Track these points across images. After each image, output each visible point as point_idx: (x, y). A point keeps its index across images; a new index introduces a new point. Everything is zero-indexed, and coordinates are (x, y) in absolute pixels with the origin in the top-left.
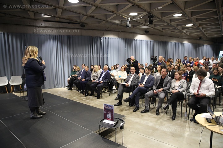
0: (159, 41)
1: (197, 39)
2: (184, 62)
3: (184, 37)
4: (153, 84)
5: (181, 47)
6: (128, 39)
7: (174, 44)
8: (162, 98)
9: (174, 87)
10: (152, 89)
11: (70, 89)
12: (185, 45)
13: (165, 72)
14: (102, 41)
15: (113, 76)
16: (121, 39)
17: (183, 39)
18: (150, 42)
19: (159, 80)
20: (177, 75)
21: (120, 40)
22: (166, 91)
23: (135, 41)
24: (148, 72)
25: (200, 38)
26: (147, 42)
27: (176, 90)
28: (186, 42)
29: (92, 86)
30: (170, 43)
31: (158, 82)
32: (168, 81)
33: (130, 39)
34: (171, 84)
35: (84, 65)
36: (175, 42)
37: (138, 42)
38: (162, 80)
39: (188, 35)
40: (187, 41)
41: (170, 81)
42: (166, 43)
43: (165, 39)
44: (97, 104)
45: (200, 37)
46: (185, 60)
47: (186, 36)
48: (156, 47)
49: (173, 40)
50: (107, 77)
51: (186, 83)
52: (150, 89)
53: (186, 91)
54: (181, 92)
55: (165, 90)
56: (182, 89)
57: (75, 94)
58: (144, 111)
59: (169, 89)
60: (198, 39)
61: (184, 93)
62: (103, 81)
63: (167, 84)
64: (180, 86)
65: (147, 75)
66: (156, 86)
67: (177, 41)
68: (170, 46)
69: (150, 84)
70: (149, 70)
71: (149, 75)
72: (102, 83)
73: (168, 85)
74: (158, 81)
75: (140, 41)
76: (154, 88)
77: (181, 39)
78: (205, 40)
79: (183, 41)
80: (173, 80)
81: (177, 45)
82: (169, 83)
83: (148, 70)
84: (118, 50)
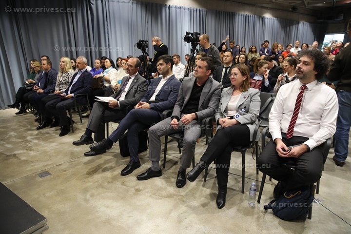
0: (216, 11)
1: (289, 11)
2: (263, 52)
3: (264, 5)
4: (176, 101)
5: (258, 25)
6: (152, 4)
7: (246, 18)
8: (189, 143)
9: (226, 111)
10: (169, 115)
11: (22, 111)
12: (266, 20)
13: (205, 69)
14: (94, 7)
15: (109, 82)
16: (137, 4)
17: (264, 10)
18: (198, 12)
19: (188, 88)
20: (235, 74)
21: (135, 5)
22: (204, 121)
23: (167, 8)
24: (166, 69)
25: (294, 9)
26: (192, 11)
27: (232, 118)
28: (268, 16)
29: (49, 106)
30: (238, 15)
31: (186, 95)
32: (213, 93)
33: (157, 4)
34: (219, 100)
35: (45, 58)
36: (247, 13)
37: (173, 10)
38: (197, 89)
39: (273, 2)
40: (270, 13)
41: (216, 92)
42: (231, 16)
43: (229, 8)
44: (48, 150)
45: (294, 6)
46: (264, 49)
47: (268, 4)
48: (211, 23)
49: (244, 10)
50: (83, 83)
51: (259, 99)
52: (165, 113)
53: (257, 122)
54: (245, 124)
55: (203, 118)
56: (248, 116)
57: (23, 123)
58: (146, 174)
59: (212, 114)
60: (290, 9)
61: (252, 128)
62: (73, 94)
63: (209, 100)
64: (243, 106)
65: (164, 77)
66: (181, 106)
67: (251, 11)
68: (239, 21)
69: (167, 100)
70: (167, 63)
71: (168, 77)
72: (72, 97)
73: (212, 104)
74: (187, 91)
75: (178, 10)
76: (176, 111)
77: (259, 9)
78: (303, 14)
79: (263, 13)
80: (226, 89)
81: (251, 19)
82: (214, 99)
83: (165, 64)
84: (131, 27)
